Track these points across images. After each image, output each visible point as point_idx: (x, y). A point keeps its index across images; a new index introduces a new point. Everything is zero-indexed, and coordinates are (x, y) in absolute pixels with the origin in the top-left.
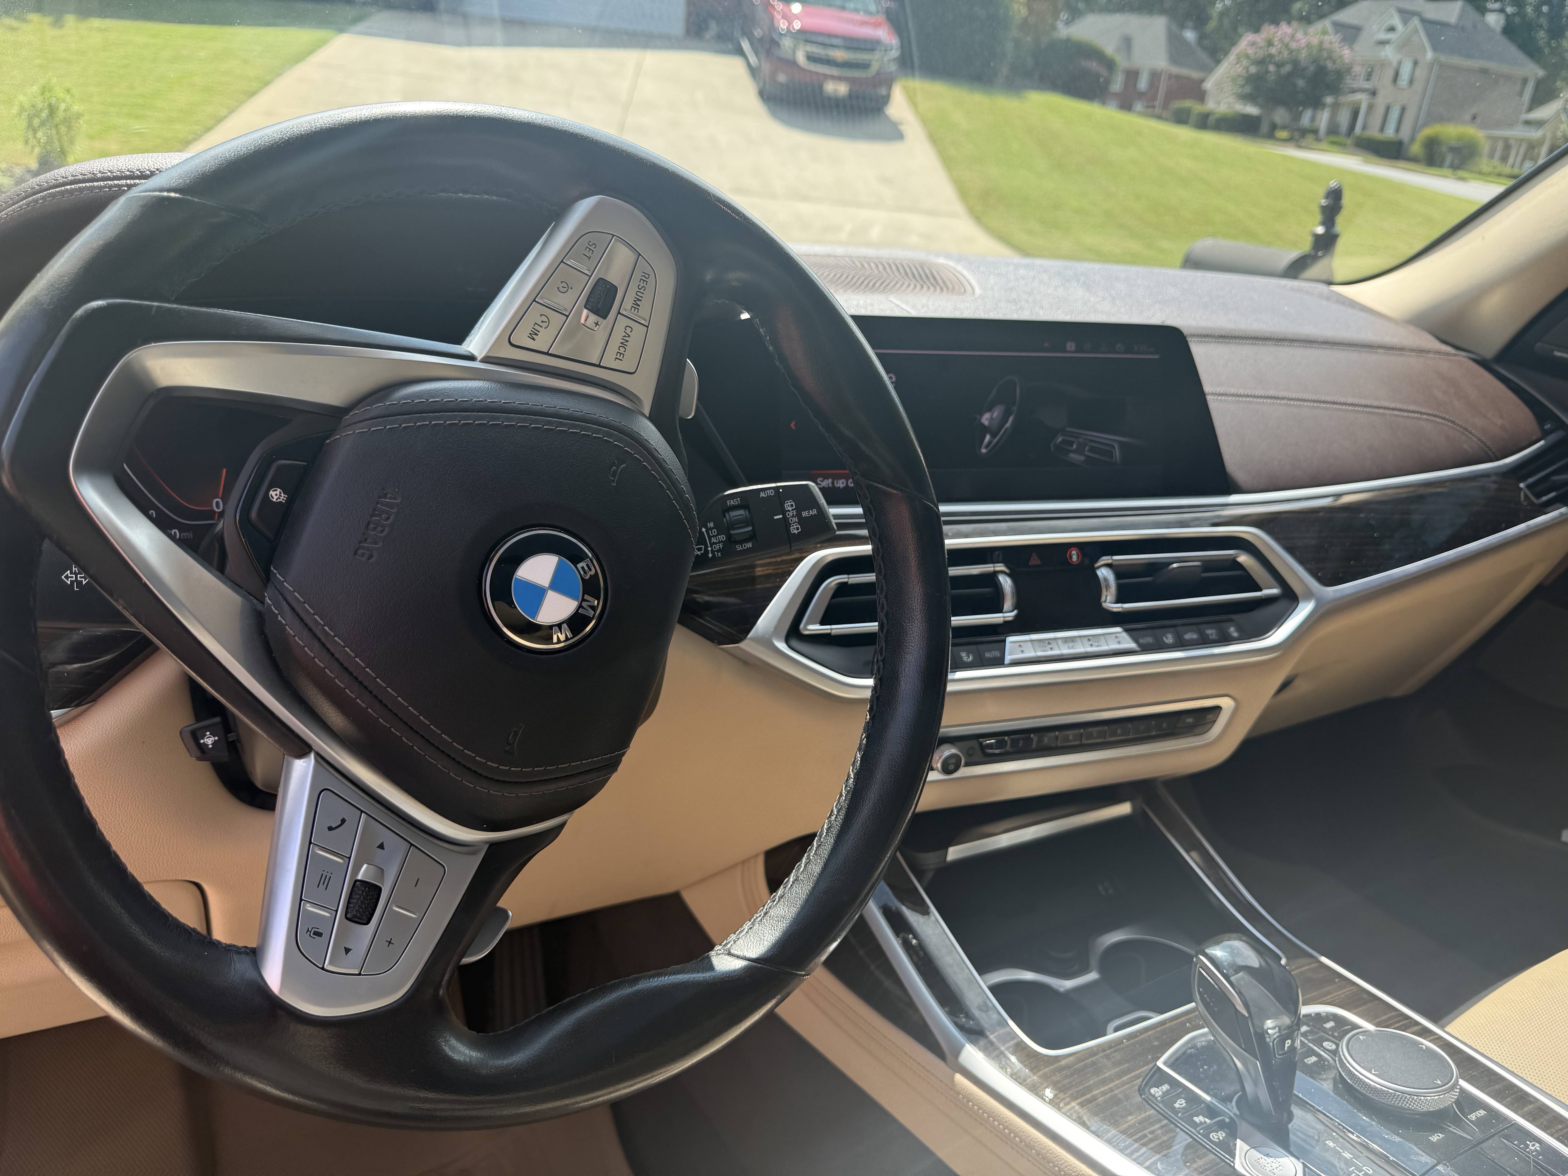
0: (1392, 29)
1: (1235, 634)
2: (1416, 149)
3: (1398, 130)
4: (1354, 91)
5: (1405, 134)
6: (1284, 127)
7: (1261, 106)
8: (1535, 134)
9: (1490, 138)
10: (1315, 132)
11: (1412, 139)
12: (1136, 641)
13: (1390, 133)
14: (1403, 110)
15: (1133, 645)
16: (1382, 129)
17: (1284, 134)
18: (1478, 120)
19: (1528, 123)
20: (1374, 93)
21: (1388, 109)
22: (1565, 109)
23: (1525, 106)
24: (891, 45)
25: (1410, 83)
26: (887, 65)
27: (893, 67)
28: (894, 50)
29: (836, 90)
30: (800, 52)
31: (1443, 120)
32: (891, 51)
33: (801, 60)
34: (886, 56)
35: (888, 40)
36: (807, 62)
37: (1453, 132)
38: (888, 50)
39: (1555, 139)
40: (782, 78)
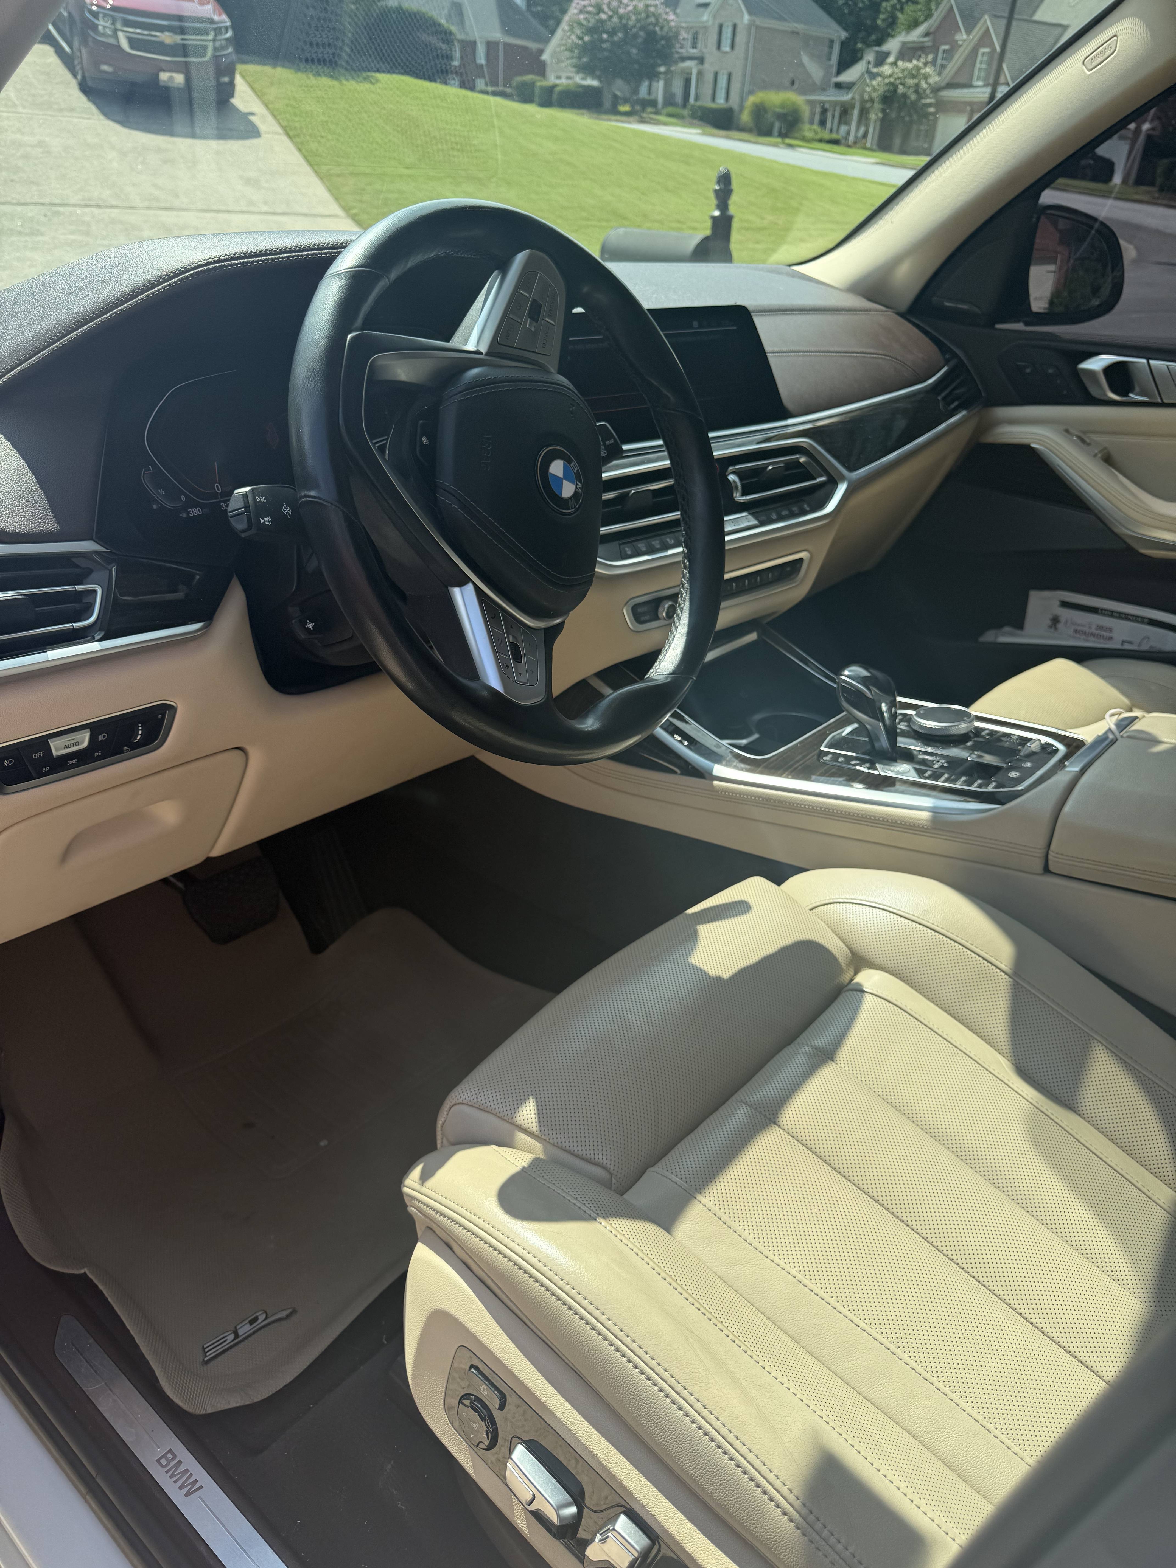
1: (808, 509)
2: (745, 117)
3: (727, 98)
4: (683, 59)
5: (734, 102)
6: (626, 101)
7: (599, 78)
8: (846, 97)
9: (810, 102)
10: (653, 103)
11: (742, 107)
12: (756, 518)
13: (721, 101)
14: (730, 75)
15: (755, 522)
16: (714, 99)
17: (626, 108)
18: (796, 86)
19: (838, 86)
20: (701, 60)
21: (716, 76)
22: (868, 71)
23: (834, 70)
24: (221, 25)
25: (733, 47)
26: (223, 48)
27: (230, 50)
28: (227, 28)
29: (171, 78)
30: (121, 35)
31: (765, 86)
32: (223, 30)
33: (125, 44)
34: (219, 37)
35: (216, 18)
36: (132, 48)
37: (776, 98)
38: (220, 28)
39: (863, 102)
40: (105, 68)
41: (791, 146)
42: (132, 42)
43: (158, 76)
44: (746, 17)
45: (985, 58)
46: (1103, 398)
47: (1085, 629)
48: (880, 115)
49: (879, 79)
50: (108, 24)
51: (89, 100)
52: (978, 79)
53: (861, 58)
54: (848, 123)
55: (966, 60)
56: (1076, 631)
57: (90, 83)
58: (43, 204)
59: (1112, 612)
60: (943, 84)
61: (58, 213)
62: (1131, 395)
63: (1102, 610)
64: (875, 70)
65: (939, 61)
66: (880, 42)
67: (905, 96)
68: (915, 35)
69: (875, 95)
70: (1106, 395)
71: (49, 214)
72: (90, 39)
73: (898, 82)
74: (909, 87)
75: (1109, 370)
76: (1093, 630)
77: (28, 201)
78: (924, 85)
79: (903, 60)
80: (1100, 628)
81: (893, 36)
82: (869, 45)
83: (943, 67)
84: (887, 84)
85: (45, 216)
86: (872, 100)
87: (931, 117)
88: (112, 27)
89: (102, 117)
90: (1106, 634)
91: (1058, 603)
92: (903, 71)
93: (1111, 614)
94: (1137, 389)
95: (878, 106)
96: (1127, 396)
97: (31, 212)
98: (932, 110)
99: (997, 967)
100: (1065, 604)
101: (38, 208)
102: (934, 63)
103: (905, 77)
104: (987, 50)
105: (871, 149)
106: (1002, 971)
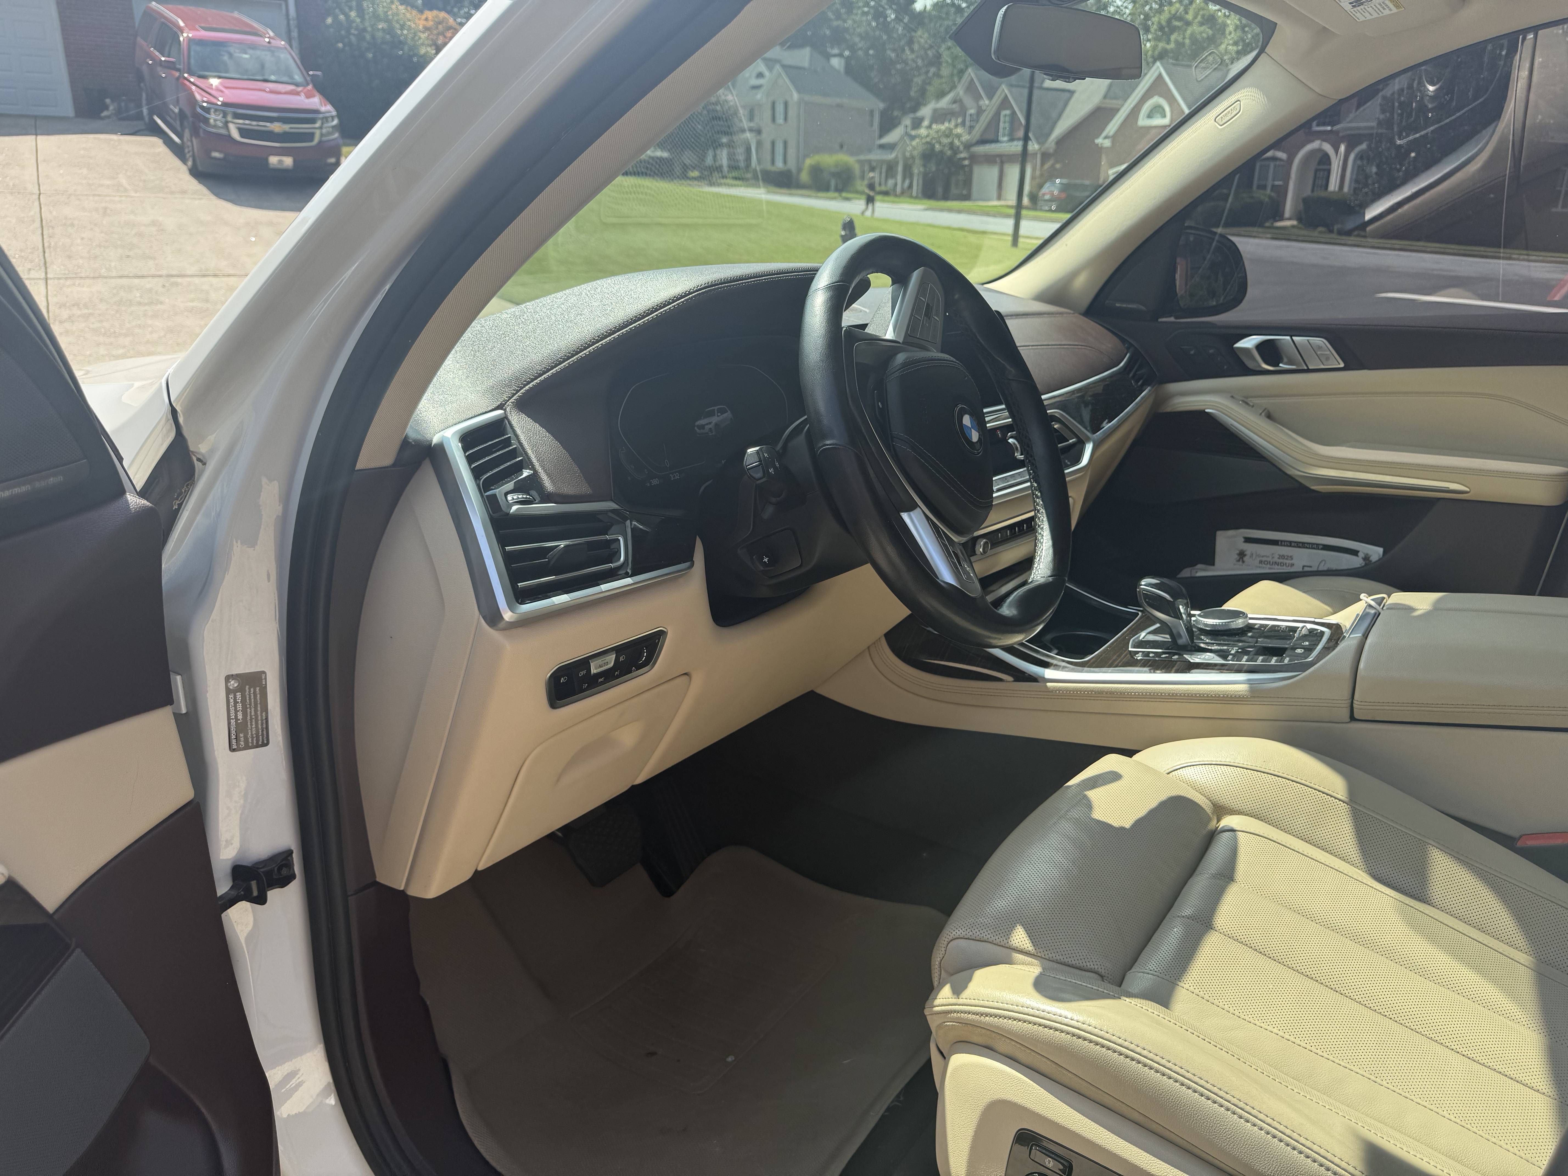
0: (760, 75)
1: (1069, 463)
2: (804, 177)
3: (785, 162)
4: (742, 131)
5: (792, 165)
6: (694, 168)
7: (669, 150)
8: (890, 156)
9: (859, 162)
10: (719, 169)
11: (799, 170)
13: (780, 164)
14: (785, 143)
16: (773, 162)
17: (696, 174)
18: (845, 149)
19: (882, 147)
20: (759, 132)
21: (773, 144)
22: (907, 134)
23: (877, 134)
24: (328, 115)
25: (786, 119)
26: (329, 134)
27: (336, 135)
28: (333, 118)
29: (280, 162)
30: (232, 127)
31: (817, 150)
32: (330, 119)
33: (235, 134)
34: (325, 125)
35: (323, 109)
36: (242, 136)
37: (829, 160)
38: (326, 118)
39: (906, 159)
40: (216, 154)
41: (847, 199)
42: (243, 132)
43: (267, 160)
44: (796, 96)
45: (1007, 119)
46: (1258, 369)
47: (1269, 559)
48: (922, 169)
49: (917, 140)
50: (220, 117)
51: (200, 182)
52: (1004, 135)
53: (899, 123)
54: (894, 176)
55: (990, 121)
56: (1261, 562)
57: (200, 168)
58: (160, 276)
59: (1291, 542)
60: (974, 141)
61: (176, 284)
62: (1281, 365)
63: (1282, 541)
64: (913, 133)
65: (968, 123)
66: (915, 109)
67: (941, 152)
68: (944, 103)
69: (915, 153)
70: (1260, 367)
71: (167, 285)
72: (201, 131)
73: (934, 141)
74: (944, 146)
75: (1260, 347)
76: (1276, 559)
77: (145, 274)
78: (957, 142)
79: (936, 122)
80: (1282, 557)
81: (925, 105)
82: (905, 113)
83: (971, 128)
84: (923, 144)
85: (164, 286)
86: (913, 157)
87: (967, 169)
88: (223, 120)
89: (213, 197)
90: (1288, 562)
91: (1243, 540)
92: (937, 132)
93: (1290, 544)
94: (1285, 360)
95: (918, 162)
96: (1278, 366)
97: (148, 283)
98: (966, 162)
99: (1336, 798)
100: (1248, 540)
101: (156, 279)
102: (963, 124)
103: (939, 137)
104: (1008, 112)
105: (916, 198)
106: (1340, 800)
